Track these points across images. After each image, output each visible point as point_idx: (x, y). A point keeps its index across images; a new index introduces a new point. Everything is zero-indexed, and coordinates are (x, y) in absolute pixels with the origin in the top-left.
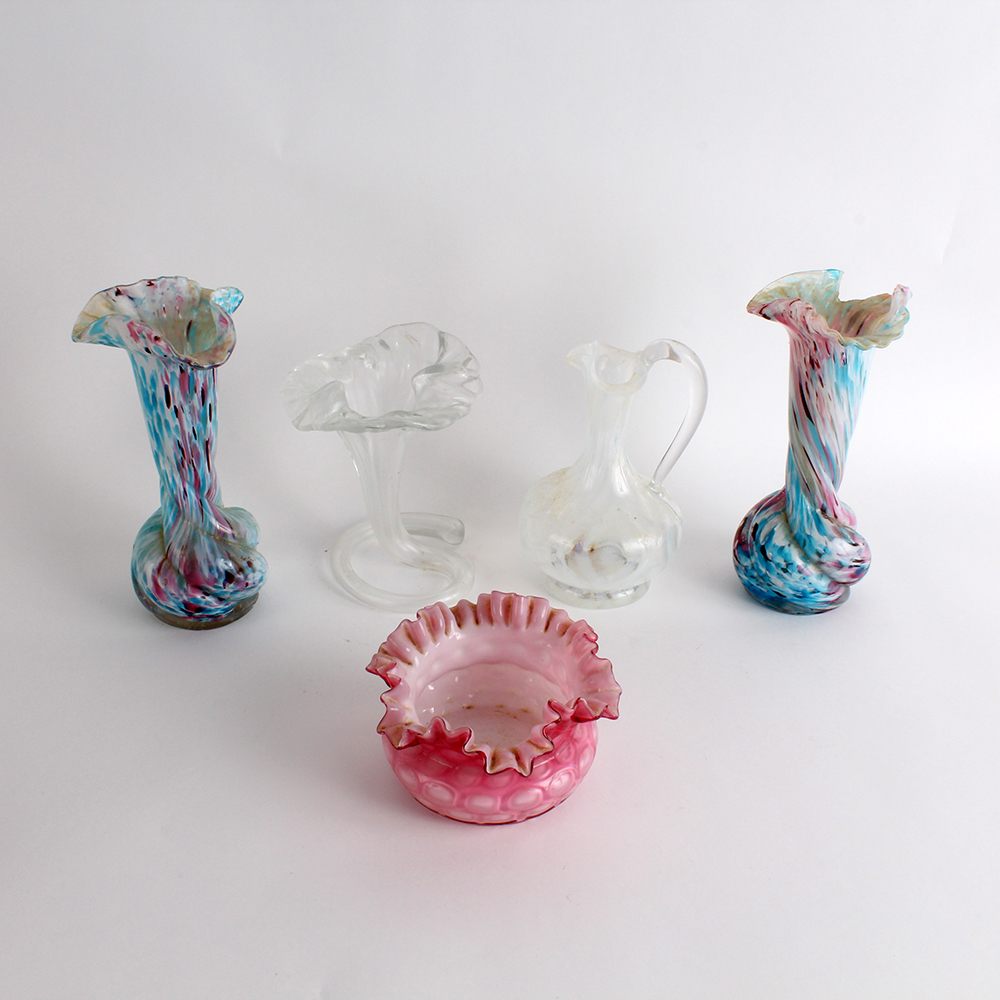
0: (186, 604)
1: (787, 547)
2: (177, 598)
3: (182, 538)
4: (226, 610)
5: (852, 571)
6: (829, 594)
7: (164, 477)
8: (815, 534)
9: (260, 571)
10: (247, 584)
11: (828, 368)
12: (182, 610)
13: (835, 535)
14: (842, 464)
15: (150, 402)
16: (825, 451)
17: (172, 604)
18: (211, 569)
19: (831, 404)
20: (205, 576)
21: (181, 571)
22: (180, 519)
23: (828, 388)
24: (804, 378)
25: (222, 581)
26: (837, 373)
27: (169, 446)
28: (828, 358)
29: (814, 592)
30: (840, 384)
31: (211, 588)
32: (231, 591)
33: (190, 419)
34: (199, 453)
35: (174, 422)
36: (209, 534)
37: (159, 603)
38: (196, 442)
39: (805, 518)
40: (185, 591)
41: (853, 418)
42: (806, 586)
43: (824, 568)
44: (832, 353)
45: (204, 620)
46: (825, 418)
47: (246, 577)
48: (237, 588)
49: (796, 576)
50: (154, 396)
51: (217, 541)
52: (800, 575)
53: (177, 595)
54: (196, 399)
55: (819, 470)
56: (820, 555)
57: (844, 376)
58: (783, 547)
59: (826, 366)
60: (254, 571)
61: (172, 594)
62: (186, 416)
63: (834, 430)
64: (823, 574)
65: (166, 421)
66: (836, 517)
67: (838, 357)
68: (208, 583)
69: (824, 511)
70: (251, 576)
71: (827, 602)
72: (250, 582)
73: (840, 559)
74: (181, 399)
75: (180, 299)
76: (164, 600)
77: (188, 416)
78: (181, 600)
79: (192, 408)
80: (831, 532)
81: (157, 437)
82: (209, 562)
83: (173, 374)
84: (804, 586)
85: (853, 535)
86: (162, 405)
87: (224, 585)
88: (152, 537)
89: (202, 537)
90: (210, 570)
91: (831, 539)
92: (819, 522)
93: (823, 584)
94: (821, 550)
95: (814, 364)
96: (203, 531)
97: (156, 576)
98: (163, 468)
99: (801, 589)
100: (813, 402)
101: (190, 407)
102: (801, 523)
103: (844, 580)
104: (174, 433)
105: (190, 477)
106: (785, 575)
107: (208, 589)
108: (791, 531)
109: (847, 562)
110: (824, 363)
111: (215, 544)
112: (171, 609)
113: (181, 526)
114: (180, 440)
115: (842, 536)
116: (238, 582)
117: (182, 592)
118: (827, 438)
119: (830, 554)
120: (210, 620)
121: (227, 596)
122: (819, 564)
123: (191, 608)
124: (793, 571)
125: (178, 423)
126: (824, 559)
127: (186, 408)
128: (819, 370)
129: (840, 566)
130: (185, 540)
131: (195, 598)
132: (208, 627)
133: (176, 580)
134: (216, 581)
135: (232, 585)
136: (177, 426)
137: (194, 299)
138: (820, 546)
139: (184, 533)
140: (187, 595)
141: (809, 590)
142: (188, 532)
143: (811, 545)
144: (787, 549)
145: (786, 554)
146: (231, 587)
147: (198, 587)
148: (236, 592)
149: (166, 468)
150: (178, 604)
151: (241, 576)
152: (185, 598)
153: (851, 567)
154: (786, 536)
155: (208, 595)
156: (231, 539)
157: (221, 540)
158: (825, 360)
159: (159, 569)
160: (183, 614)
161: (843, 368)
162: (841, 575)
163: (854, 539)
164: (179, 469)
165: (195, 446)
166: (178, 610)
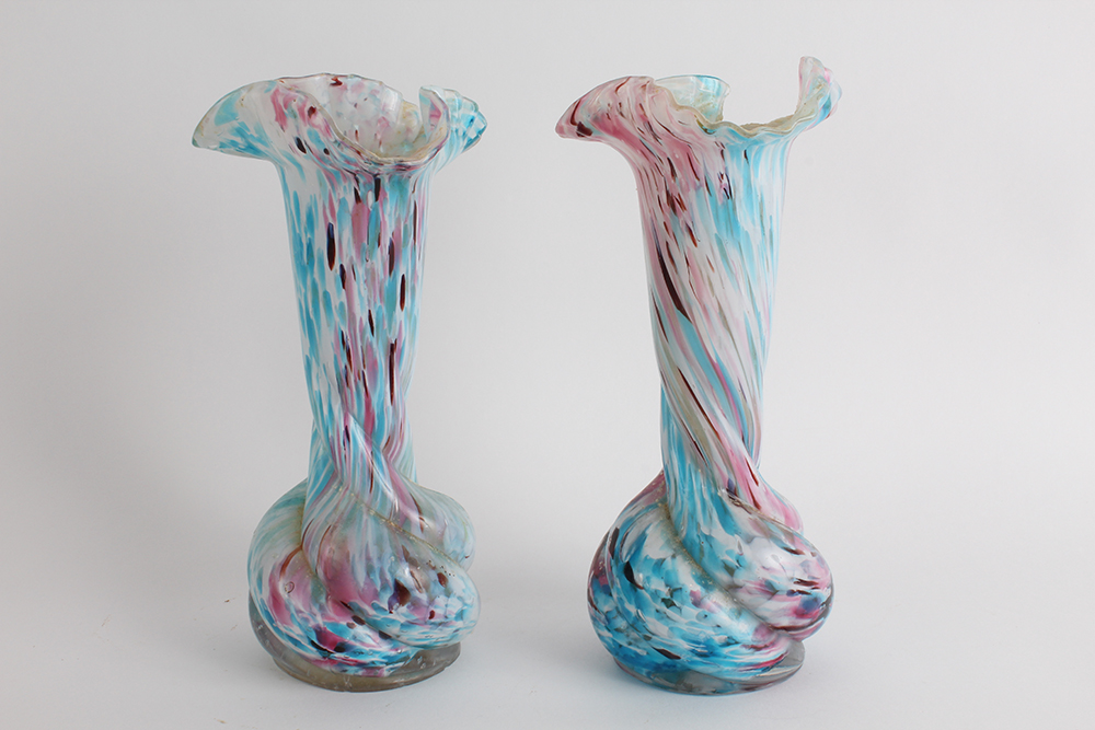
0: (321, 633)
1: (669, 560)
2: (306, 620)
3: (330, 515)
4: (390, 660)
5: (796, 602)
6: (757, 649)
7: (317, 406)
8: (719, 533)
9: (460, 598)
10: (432, 615)
11: (700, 208)
12: (313, 643)
13: (755, 533)
14: (754, 401)
15: (304, 260)
16: (718, 372)
17: (296, 631)
18: (369, 570)
19: (715, 278)
20: (358, 584)
21: (320, 572)
22: (335, 486)
23: (706, 249)
24: (663, 236)
25: (387, 596)
26: (717, 217)
27: (328, 340)
28: (697, 189)
29: (728, 644)
30: (725, 236)
31: (367, 608)
32: (403, 620)
33: (365, 293)
34: (375, 362)
35: (338, 297)
36: (378, 516)
37: (276, 629)
38: (374, 340)
39: (699, 507)
40: (321, 608)
41: (760, 308)
42: (710, 632)
43: (742, 595)
44: (701, 176)
45: (352, 670)
46: (709, 306)
47: (432, 601)
48: (414, 617)
49: (691, 611)
50: (310, 247)
51: (389, 527)
52: (694, 611)
53: (306, 614)
54: (380, 257)
55: (712, 411)
56: (730, 571)
57: (731, 223)
58: (660, 562)
59: (694, 203)
60: (448, 594)
61: (299, 612)
62: (359, 287)
63: (729, 329)
64: (742, 609)
65: (326, 294)
66: (757, 505)
67: (715, 182)
68: (362, 598)
69: (732, 491)
70: (441, 600)
71: (756, 666)
72: (438, 611)
73: (769, 577)
74: (353, 253)
75: (384, 122)
76: (283, 622)
77: (363, 286)
78: (312, 623)
79: (371, 273)
80: (749, 529)
81: (310, 327)
82: (368, 559)
83: (342, 202)
84: (706, 632)
85: (791, 536)
86: (321, 262)
87: (391, 607)
88: (285, 514)
89: (365, 517)
90: (368, 574)
91: (749, 540)
92: (724, 514)
93: (744, 629)
94: (732, 561)
95: (674, 203)
96: (369, 509)
97: (277, 574)
98: (315, 388)
99: (702, 637)
100: (682, 279)
101: (367, 271)
102: (692, 516)
103: (785, 622)
104: (337, 318)
105: (358, 407)
106: (669, 612)
107: (361, 610)
108: (676, 533)
109: (783, 582)
110: (691, 198)
111: (385, 531)
112: (296, 642)
113: (334, 494)
114: (346, 332)
115: (769, 535)
116: (416, 605)
117: (315, 610)
118: (718, 346)
119: (749, 568)
120: (360, 673)
121: (393, 630)
122: (731, 589)
123: (328, 643)
124: (683, 603)
125: (344, 300)
126: (741, 577)
127: (360, 271)
128: (685, 214)
129: (770, 590)
130: (336, 517)
131: (337, 624)
132: (358, 686)
133: (310, 588)
134: (376, 595)
135: (404, 609)
136: (342, 304)
137: (408, 130)
138: (729, 553)
139: (336, 508)
140: (324, 616)
141: (718, 639)
142: (342, 507)
143: (713, 556)
144: (669, 564)
145: (667, 573)
146: (402, 613)
147: (345, 606)
148: (410, 624)
149: (321, 386)
150: (306, 631)
151: (423, 597)
152: (320, 621)
153: (792, 593)
154: (668, 542)
155: (361, 622)
156: (416, 532)
157: (398, 528)
158: (692, 192)
159: (284, 566)
160: (313, 653)
161: (726, 206)
162: (778, 610)
163: (793, 542)
164: (341, 391)
165: (370, 347)
166: (305, 642)
